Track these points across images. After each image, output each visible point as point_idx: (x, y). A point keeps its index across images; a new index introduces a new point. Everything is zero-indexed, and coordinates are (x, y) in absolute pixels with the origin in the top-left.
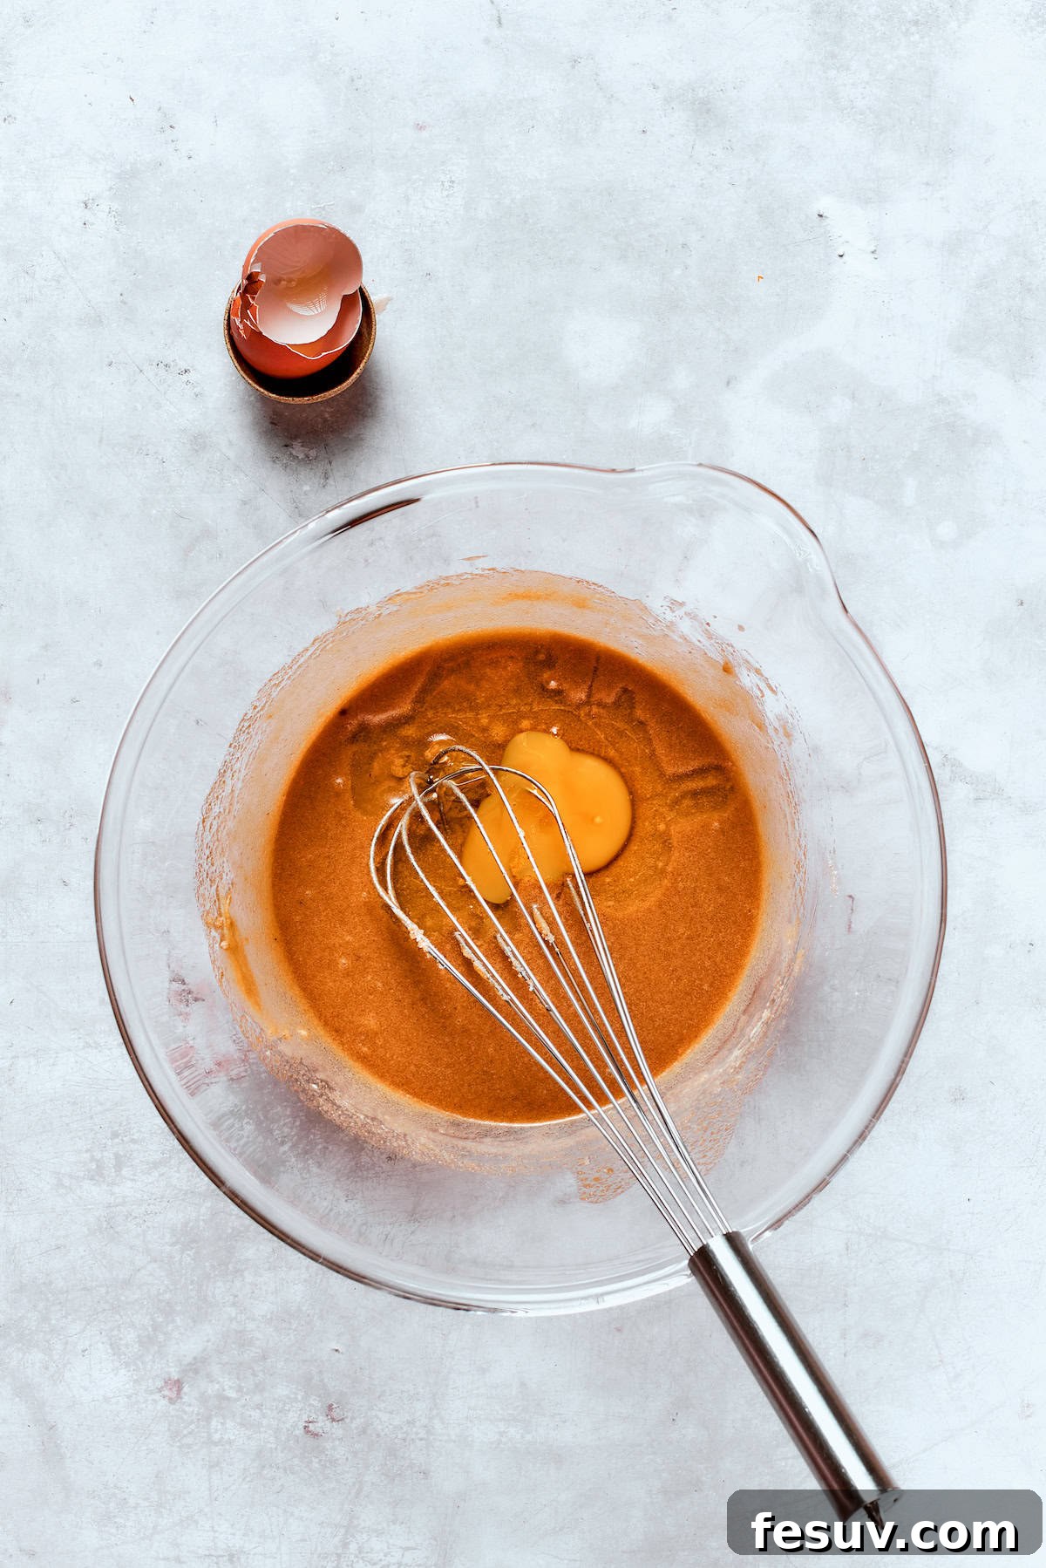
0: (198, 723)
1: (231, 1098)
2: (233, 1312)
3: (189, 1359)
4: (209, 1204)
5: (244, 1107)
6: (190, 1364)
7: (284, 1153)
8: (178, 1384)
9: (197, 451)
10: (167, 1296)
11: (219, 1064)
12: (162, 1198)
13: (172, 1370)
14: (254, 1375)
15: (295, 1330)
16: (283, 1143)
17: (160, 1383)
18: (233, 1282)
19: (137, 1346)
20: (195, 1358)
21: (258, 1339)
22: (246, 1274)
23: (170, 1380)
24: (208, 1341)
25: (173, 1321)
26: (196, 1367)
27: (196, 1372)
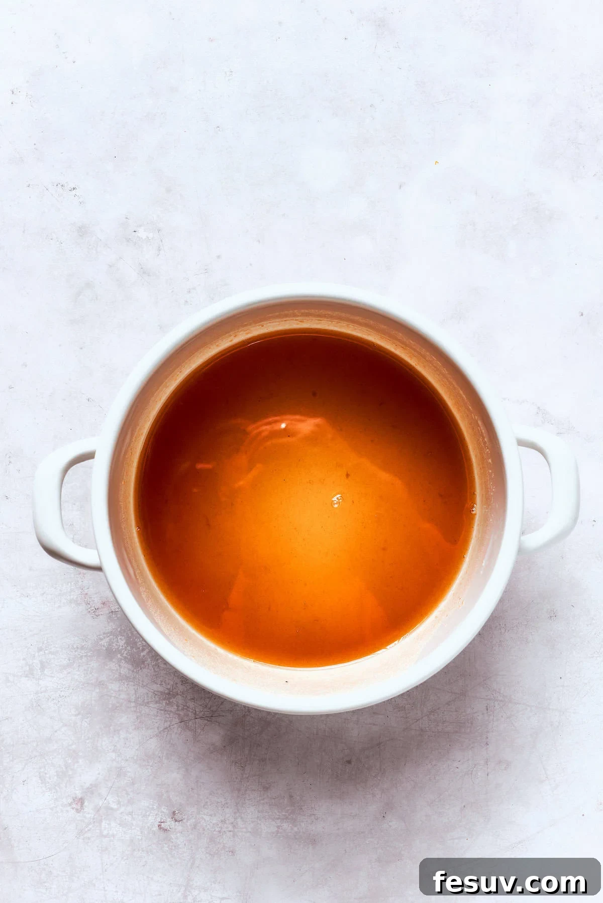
0: (89, 400)
1: (111, 624)
2: (113, 755)
3: (88, 785)
4: (98, 690)
5: (119, 629)
6: (88, 788)
7: (144, 656)
8: (81, 801)
9: (81, 236)
10: (74, 747)
11: (104, 604)
12: (69, 687)
13: (77, 792)
14: (127, 794)
15: (151, 766)
16: (143, 650)
17: (70, 801)
18: (113, 737)
19: (56, 777)
20: (91, 785)
21: (128, 772)
22: (121, 732)
23: (76, 798)
24: (99, 774)
25: (78, 762)
26: (91, 790)
27: (92, 793)
